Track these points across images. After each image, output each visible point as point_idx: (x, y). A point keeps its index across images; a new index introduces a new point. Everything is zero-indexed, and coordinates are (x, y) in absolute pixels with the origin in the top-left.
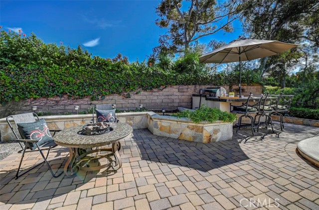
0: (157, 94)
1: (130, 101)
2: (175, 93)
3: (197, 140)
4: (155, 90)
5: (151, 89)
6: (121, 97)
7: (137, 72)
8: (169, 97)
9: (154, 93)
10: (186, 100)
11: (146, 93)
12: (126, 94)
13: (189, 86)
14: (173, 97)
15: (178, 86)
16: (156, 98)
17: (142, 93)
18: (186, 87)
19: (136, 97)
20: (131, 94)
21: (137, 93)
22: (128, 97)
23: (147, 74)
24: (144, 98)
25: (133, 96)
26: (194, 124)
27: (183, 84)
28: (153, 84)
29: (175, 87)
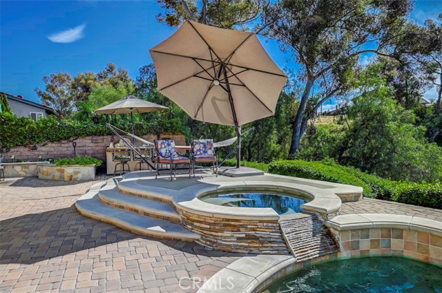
0: (67, 145)
1: (36, 153)
2: (87, 144)
3: (62, 179)
4: (63, 141)
5: (59, 141)
6: (27, 149)
7: (41, 125)
8: (81, 148)
9: (63, 145)
10: (101, 151)
11: (54, 145)
12: (31, 146)
13: (105, 137)
14: (85, 148)
15: (91, 137)
16: (65, 149)
17: (50, 144)
18: (101, 137)
19: (43, 149)
20: (37, 145)
21: (44, 145)
22: (35, 148)
23: (52, 127)
24: (52, 149)
25: (39, 149)
26: (59, 168)
27: (95, 135)
28: (60, 136)
29: (87, 138)
